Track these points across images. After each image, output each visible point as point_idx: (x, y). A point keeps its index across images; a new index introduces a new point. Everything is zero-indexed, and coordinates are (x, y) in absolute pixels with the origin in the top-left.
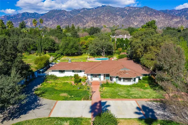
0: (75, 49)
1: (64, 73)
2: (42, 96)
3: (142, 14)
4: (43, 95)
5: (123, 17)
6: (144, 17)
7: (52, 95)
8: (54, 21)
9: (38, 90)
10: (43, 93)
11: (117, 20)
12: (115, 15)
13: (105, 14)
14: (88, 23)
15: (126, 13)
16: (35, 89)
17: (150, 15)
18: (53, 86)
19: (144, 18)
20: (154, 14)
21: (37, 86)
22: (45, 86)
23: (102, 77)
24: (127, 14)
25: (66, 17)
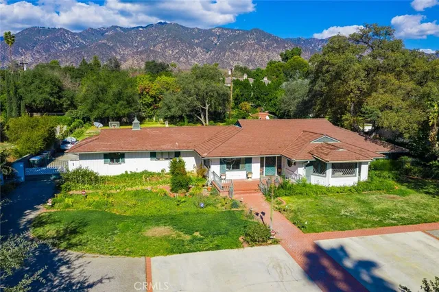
0: (125, 103)
1: (124, 162)
2: (70, 246)
3: (249, 44)
4: (74, 241)
5: (207, 50)
6: (253, 51)
7: (115, 238)
8: (37, 56)
9: (45, 223)
10: (74, 232)
11: (195, 55)
12: (191, 46)
13: (167, 41)
14: (125, 61)
15: (216, 41)
16: (30, 222)
17: (267, 48)
18: (98, 205)
19: (254, 53)
20: (275, 45)
21: (37, 209)
22: (68, 206)
23: (256, 167)
24: (216, 44)
25: (68, 45)
